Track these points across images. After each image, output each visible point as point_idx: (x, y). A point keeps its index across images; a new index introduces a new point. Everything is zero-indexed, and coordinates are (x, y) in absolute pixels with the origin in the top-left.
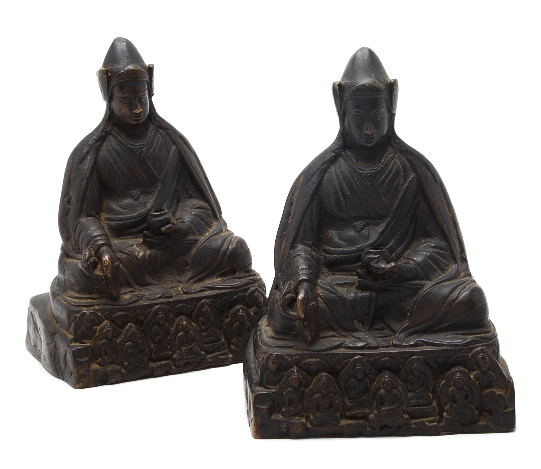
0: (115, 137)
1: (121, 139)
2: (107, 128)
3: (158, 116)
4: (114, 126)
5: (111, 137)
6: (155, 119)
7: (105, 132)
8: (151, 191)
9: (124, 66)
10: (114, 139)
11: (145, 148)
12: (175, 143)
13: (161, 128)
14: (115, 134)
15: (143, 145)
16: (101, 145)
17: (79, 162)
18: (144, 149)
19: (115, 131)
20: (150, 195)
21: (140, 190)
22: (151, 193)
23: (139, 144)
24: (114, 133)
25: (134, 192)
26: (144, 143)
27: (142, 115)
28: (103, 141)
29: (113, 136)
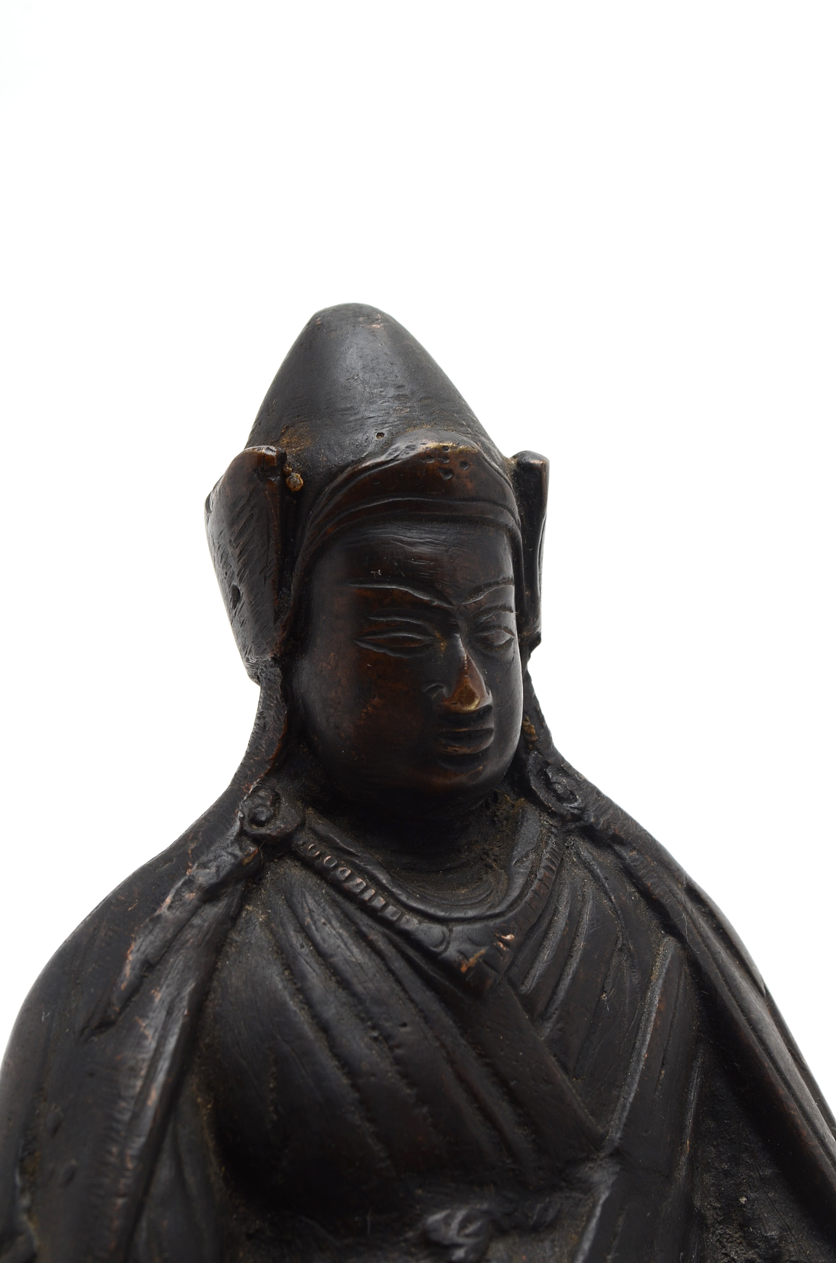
0: (322, 874)
1: (359, 880)
2: (268, 821)
3: (565, 770)
4: (310, 811)
5: (294, 872)
6: (549, 785)
7: (257, 840)
8: (551, 1214)
9: (384, 431)
10: (312, 881)
11: (509, 937)
12: (671, 928)
13: (590, 834)
14: (322, 855)
15: (498, 921)
16: (232, 919)
17: (95, 1023)
18: (506, 943)
19: (322, 839)
20: (547, 1244)
21: (485, 1206)
22: (551, 1226)
23: (471, 913)
24: (310, 846)
25: (447, 1221)
26: (497, 911)
27: (489, 732)
28: (245, 899)
29: (308, 864)
